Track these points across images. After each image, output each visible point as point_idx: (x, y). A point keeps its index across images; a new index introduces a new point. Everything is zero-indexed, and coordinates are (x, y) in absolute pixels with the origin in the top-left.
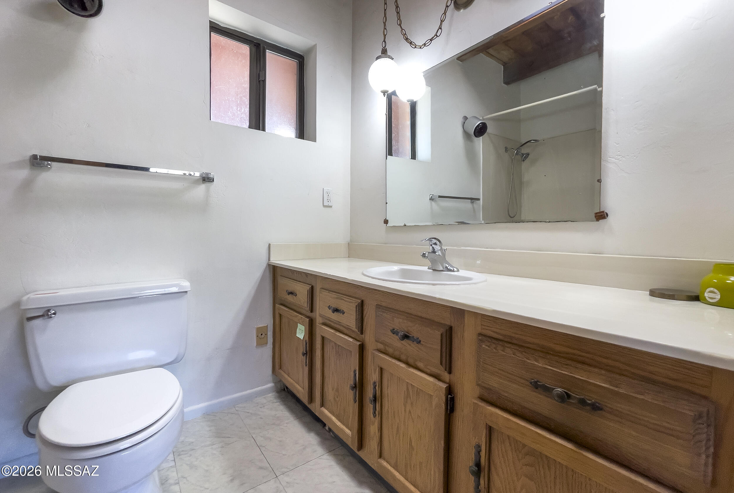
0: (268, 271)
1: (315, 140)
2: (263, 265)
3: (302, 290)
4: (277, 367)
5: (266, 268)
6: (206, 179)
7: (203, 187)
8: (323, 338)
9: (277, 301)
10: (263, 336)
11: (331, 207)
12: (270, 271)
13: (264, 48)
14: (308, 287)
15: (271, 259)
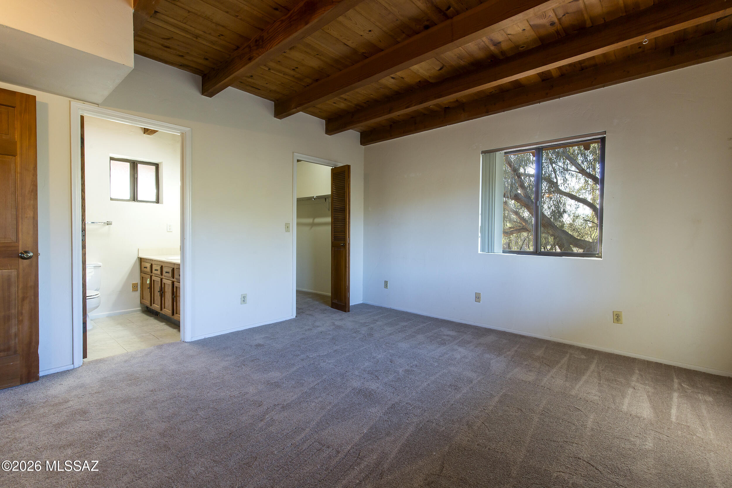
0: (138, 260)
1: (163, 204)
2: (136, 257)
3: (148, 265)
4: (141, 299)
5: (137, 259)
6: (109, 223)
7: (107, 226)
8: (164, 283)
9: (141, 271)
10: (135, 287)
11: (172, 232)
12: (139, 260)
13: (137, 163)
14: (150, 264)
15: (139, 255)
